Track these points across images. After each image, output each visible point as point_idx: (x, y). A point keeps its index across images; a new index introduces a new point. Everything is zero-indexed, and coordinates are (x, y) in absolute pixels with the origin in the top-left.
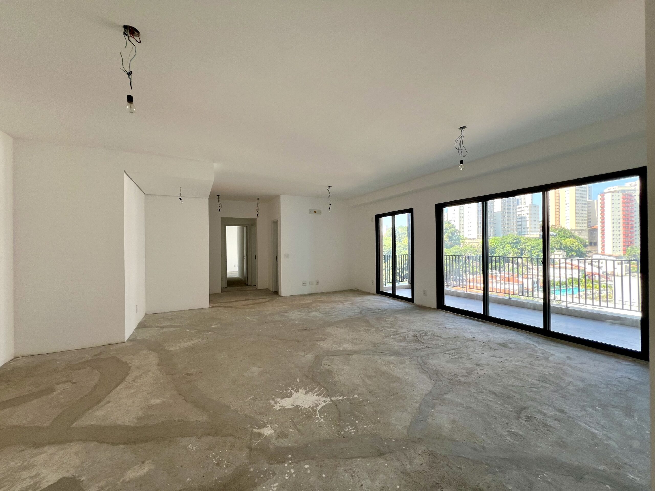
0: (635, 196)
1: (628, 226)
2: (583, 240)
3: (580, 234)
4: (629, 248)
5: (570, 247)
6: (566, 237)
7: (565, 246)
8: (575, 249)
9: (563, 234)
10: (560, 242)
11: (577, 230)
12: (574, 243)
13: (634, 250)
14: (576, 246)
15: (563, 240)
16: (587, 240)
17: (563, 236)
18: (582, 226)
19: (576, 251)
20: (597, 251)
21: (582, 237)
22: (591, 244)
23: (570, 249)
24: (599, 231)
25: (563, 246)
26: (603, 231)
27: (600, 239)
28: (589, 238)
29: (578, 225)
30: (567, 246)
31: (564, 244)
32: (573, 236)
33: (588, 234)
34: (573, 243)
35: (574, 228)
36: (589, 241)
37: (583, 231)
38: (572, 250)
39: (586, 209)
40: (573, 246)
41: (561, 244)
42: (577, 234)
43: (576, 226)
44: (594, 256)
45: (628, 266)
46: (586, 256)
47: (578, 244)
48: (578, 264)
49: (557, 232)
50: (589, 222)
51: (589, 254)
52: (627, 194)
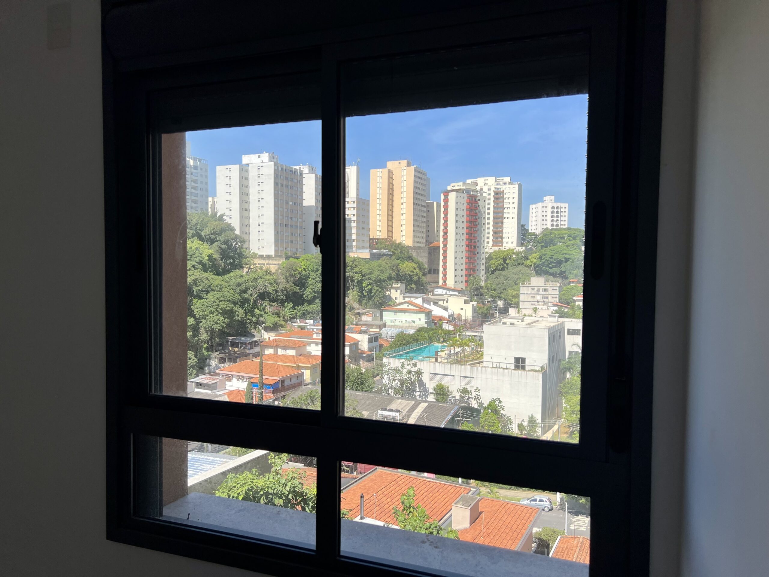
0: (479, 200)
1: (471, 245)
2: (422, 263)
3: (418, 254)
4: (471, 278)
5: (409, 275)
6: (403, 260)
7: (403, 273)
8: (415, 278)
9: (399, 254)
10: (397, 267)
11: (414, 248)
12: (414, 268)
13: (476, 281)
14: (417, 275)
15: (401, 265)
16: (426, 264)
17: (400, 258)
18: (420, 243)
19: (415, 283)
20: (438, 282)
21: (421, 259)
22: (430, 271)
23: (409, 279)
24: (441, 252)
25: (400, 274)
26: (445, 251)
27: (441, 263)
28: (428, 262)
29: (416, 240)
30: (406, 274)
31: (402, 270)
32: (410, 258)
33: (427, 255)
34: (412, 269)
35: (411, 244)
36: (428, 266)
37: (422, 251)
38: (411, 281)
39: (425, 215)
40: (412, 273)
41: (398, 271)
42: (414, 254)
43: (414, 242)
44: (435, 290)
45: (475, 305)
46: (427, 290)
47: (418, 270)
48: (423, 304)
49: (392, 250)
50: (427, 236)
51: (429, 288)
52: (472, 197)
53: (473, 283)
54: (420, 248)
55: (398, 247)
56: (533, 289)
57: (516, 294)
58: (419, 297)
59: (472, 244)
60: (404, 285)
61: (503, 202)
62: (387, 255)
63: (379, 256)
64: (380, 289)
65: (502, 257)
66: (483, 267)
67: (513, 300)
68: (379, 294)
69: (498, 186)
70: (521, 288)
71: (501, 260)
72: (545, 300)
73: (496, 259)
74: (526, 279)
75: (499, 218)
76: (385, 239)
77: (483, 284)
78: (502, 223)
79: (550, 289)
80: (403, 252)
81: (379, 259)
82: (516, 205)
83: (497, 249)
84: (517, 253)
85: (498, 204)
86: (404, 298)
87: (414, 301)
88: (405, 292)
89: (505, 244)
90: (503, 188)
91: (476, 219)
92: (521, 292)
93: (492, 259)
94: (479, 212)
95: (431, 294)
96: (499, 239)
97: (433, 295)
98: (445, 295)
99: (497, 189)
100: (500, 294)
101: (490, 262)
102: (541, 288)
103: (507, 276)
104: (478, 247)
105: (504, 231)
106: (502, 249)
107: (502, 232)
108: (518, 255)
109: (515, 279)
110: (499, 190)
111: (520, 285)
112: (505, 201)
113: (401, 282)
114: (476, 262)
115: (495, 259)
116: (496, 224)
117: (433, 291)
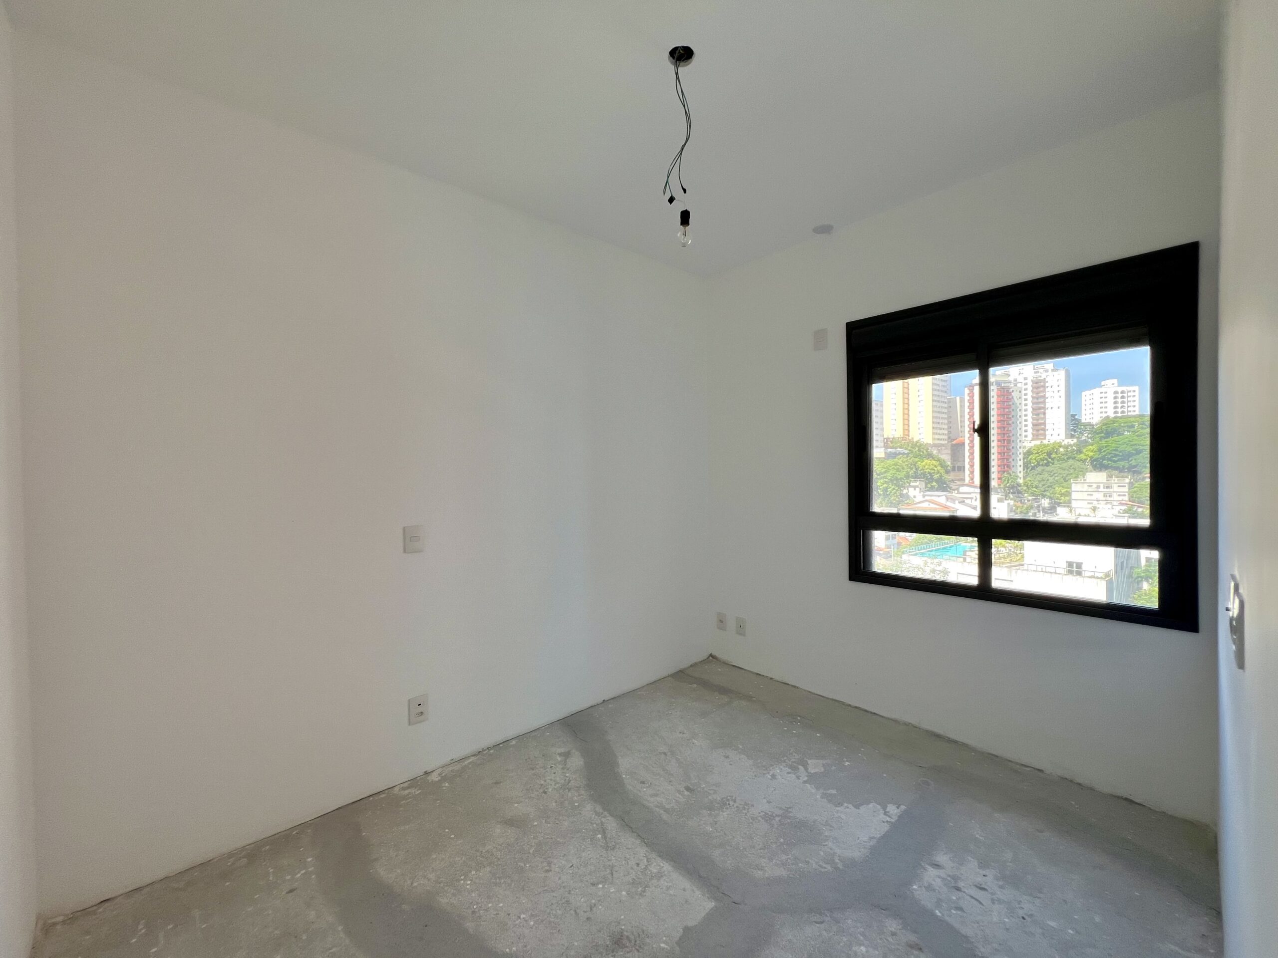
0: (1013, 391)
1: (1004, 440)
2: (944, 461)
3: (939, 451)
4: (1006, 474)
5: (929, 473)
6: (922, 457)
7: (922, 471)
8: (936, 477)
9: (918, 452)
10: (915, 465)
11: (935, 445)
12: (935, 466)
13: (1012, 478)
14: (938, 472)
15: (919, 463)
16: (949, 461)
17: (918, 456)
18: (941, 440)
19: (937, 481)
20: (964, 480)
21: (943, 457)
22: (954, 469)
23: (929, 477)
24: (967, 448)
25: (919, 472)
26: (972, 447)
27: (967, 460)
28: (951, 459)
29: (937, 437)
30: (926, 472)
31: (921, 468)
32: (930, 456)
33: (950, 452)
34: (933, 467)
35: (930, 441)
36: (951, 464)
37: (943, 448)
38: (932, 479)
39: (946, 411)
40: (933, 471)
41: (916, 469)
42: (935, 452)
43: (934, 439)
44: (960, 488)
45: (1011, 504)
46: (950, 488)
47: (939, 468)
48: (946, 502)
49: (909, 448)
50: (950, 432)
51: (953, 486)
52: (1003, 389)
53: (1008, 480)
54: (942, 445)
55: (916, 445)
56: (1091, 486)
57: (1066, 491)
58: (942, 495)
59: (1006, 438)
60: (923, 484)
61: (1045, 391)
62: (904, 454)
63: (894, 455)
64: (897, 488)
65: (1046, 451)
66: (1021, 463)
67: (1063, 498)
68: (895, 493)
69: (1038, 375)
70: (1073, 485)
71: (1044, 455)
72: (1108, 498)
73: (1038, 453)
74: (1079, 473)
75: (1040, 408)
76: (900, 438)
77: (1021, 481)
78: (1044, 414)
79: (1115, 486)
80: (922, 450)
81: (894, 458)
82: (1063, 393)
83: (1038, 442)
84: (1066, 447)
85: (1037, 393)
86: (924, 496)
87: (935, 500)
88: (925, 491)
89: (1048, 437)
90: (1044, 376)
91: (1010, 412)
92: (1073, 490)
93: (1032, 454)
94: (1013, 404)
95: (956, 492)
96: (1041, 432)
97: (959, 493)
98: (973, 493)
99: (1037, 378)
100: (1044, 491)
101: (1030, 457)
102: (1102, 485)
103: (1053, 472)
104: (1013, 441)
105: (1047, 422)
106: (1045, 442)
107: (1044, 424)
108: (1067, 448)
109: (1064, 475)
110: (1039, 378)
111: (1072, 481)
112: (1047, 390)
113: (920, 481)
114: (1011, 458)
115: (1036, 453)
116: (1036, 415)
117: (958, 489)
